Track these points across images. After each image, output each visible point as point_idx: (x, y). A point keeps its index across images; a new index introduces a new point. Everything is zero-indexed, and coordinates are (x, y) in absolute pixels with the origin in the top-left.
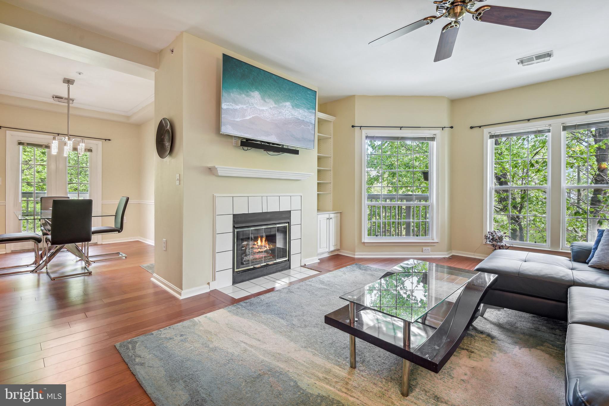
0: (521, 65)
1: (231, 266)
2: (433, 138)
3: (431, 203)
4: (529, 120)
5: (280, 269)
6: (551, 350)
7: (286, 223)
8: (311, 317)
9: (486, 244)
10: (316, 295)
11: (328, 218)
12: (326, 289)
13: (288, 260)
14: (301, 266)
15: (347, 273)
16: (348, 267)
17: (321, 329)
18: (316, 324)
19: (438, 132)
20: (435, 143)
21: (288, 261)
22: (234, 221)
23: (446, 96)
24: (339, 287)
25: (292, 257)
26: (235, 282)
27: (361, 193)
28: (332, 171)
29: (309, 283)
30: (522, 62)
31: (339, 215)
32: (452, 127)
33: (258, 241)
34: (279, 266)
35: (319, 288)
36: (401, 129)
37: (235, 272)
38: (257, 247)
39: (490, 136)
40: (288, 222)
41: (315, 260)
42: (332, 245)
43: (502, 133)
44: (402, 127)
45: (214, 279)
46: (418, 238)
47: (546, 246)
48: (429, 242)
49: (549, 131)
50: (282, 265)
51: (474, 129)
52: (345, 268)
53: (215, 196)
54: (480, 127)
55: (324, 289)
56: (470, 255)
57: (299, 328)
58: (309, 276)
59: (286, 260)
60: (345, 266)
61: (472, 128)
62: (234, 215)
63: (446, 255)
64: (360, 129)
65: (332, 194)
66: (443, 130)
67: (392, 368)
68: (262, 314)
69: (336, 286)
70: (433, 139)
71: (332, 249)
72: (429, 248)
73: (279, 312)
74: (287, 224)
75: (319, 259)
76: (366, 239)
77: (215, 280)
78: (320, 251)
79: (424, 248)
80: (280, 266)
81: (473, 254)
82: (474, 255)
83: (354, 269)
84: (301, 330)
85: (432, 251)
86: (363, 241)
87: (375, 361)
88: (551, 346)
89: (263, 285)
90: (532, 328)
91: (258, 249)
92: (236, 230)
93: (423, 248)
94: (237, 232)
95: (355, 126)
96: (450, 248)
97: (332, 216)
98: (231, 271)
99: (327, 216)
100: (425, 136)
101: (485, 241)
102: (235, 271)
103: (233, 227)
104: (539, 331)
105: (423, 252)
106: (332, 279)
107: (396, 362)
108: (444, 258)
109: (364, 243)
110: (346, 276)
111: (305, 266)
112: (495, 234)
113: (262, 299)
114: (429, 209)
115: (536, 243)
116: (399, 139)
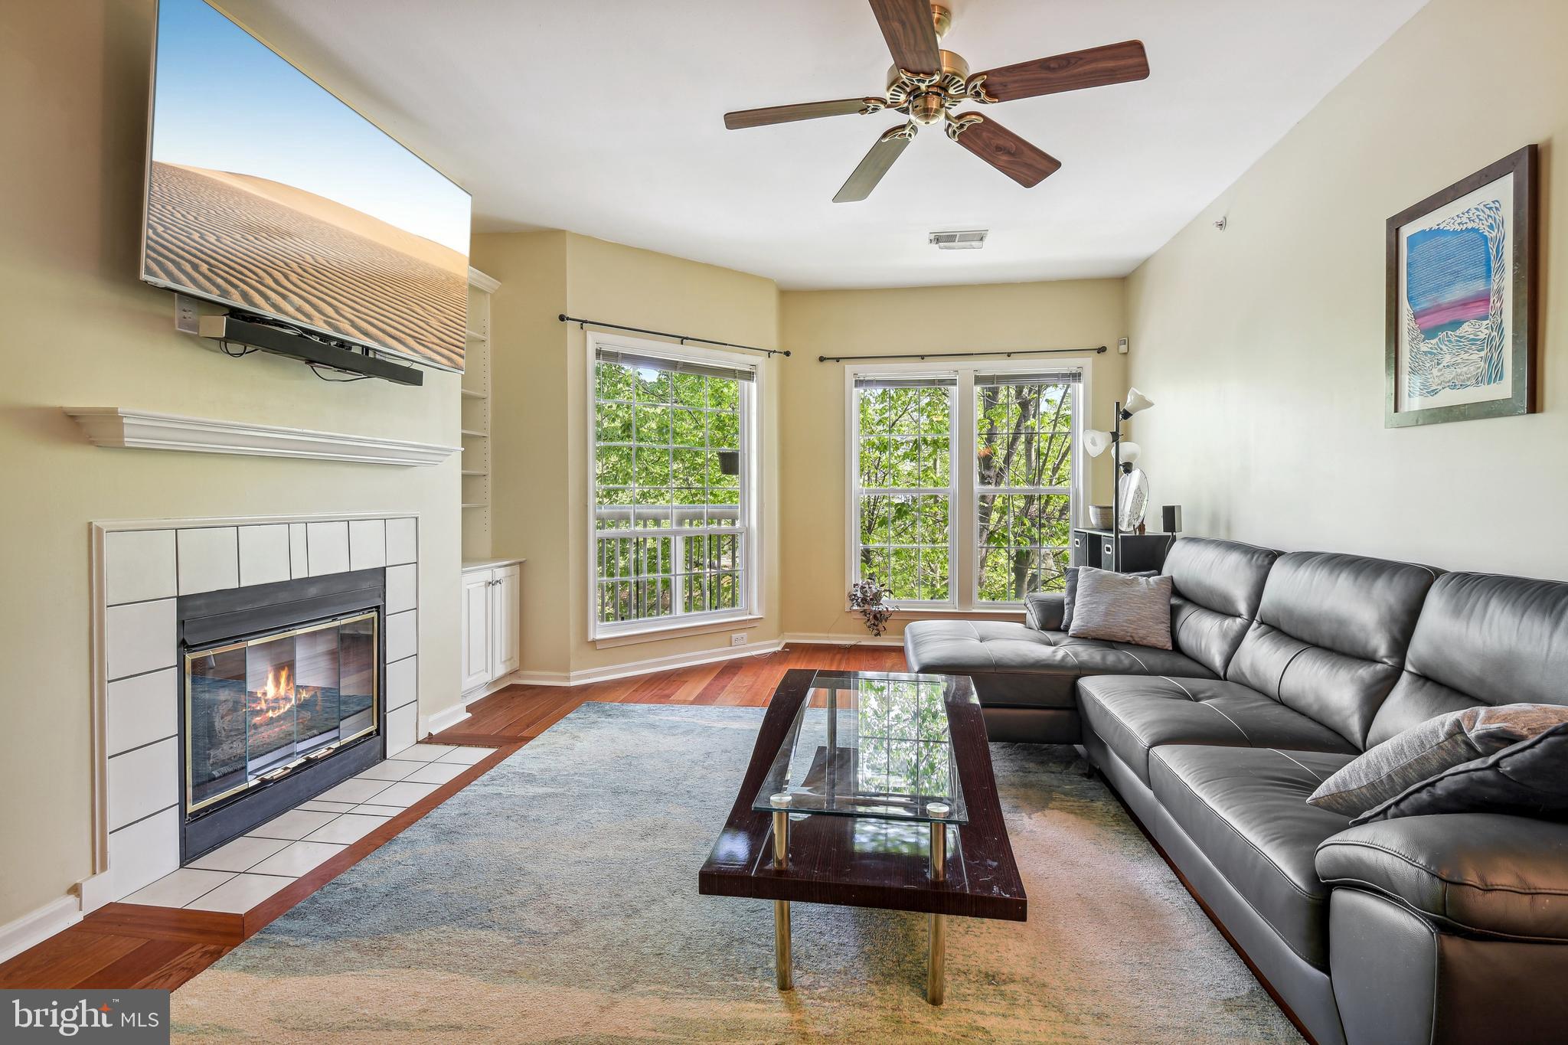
0: (935, 246)
1: (175, 798)
2: (750, 373)
3: (745, 526)
4: (923, 357)
5: (352, 767)
6: (1069, 804)
7: (369, 610)
8: (576, 893)
9: (851, 611)
10: (537, 820)
11: (490, 583)
12: (556, 795)
13: (378, 731)
14: (418, 742)
15: (581, 735)
16: (571, 715)
17: (629, 916)
18: (604, 907)
19: (759, 359)
20: (754, 385)
21: (378, 733)
22: (181, 624)
23: (775, 280)
24: (588, 781)
25: (391, 719)
26: (188, 855)
27: (587, 506)
28: (489, 441)
29: (490, 790)
30: (938, 239)
31: (517, 568)
32: (787, 354)
33: (266, 684)
34: (349, 757)
35: (534, 798)
36: (682, 344)
37: (190, 814)
38: (264, 706)
39: (856, 381)
40: (378, 608)
41: (456, 715)
42: (499, 661)
43: (878, 378)
44: (687, 338)
45: (99, 862)
46: (718, 612)
47: (950, 605)
48: (746, 620)
49: (953, 382)
50: (360, 750)
51: (827, 363)
52: (563, 721)
53: (99, 530)
54: (838, 360)
55: (549, 795)
56: (819, 638)
57: (560, 938)
58: (465, 768)
59: (370, 734)
60: (562, 716)
61: (822, 359)
62: (180, 599)
63: (775, 646)
64: (582, 328)
65: (489, 510)
66: (769, 357)
67: (866, 949)
68: (398, 935)
69: (576, 778)
70: (749, 376)
71: (500, 670)
72: (744, 634)
73: (454, 910)
74: (374, 614)
75: (469, 709)
76: (601, 631)
77: (104, 868)
78: (468, 683)
79: (734, 636)
80: (351, 758)
81: (826, 635)
82: (828, 638)
83: (591, 720)
84: (570, 939)
85: (750, 640)
86: (591, 637)
87: (821, 949)
88: (1063, 796)
89: (320, 835)
90: (1017, 771)
91: (267, 711)
92: (189, 657)
93: (731, 637)
94: (194, 663)
95: (568, 318)
96: (782, 629)
97: (500, 573)
98: (175, 812)
99: (487, 575)
100: (734, 368)
101: (848, 604)
102: (188, 812)
103: (178, 647)
104: (1030, 772)
105: (731, 646)
106: (550, 761)
107: (863, 931)
108: (775, 653)
109: (594, 642)
110: (585, 743)
111: (431, 740)
112: (870, 588)
113: (360, 885)
114: (741, 541)
115: (934, 600)
116: (679, 367)
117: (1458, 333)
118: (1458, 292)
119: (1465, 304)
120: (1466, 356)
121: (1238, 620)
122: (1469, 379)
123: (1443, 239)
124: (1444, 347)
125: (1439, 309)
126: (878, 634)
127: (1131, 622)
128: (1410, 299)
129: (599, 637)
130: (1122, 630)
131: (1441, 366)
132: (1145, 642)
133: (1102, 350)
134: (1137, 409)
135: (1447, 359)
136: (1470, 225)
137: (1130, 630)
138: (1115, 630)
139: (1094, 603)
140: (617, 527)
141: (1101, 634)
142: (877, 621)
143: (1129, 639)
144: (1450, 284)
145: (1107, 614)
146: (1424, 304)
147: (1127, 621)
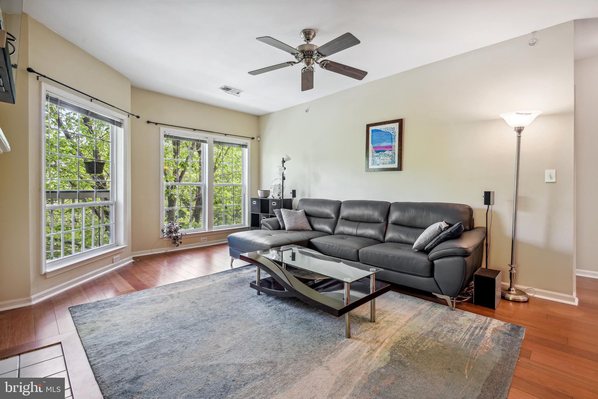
2: (120, 123)
3: (114, 201)
4: (194, 130)
9: (164, 237)
19: (125, 117)
20: (122, 130)
30: (225, 88)
32: (138, 117)
36: (91, 101)
39: (164, 135)
43: (175, 135)
46: (103, 248)
47: (203, 230)
48: (120, 249)
49: (205, 142)
51: (151, 125)
54: (156, 124)
56: (147, 253)
61: (148, 122)
63: (131, 260)
64: (39, 79)
66: (129, 117)
72: (118, 256)
76: (48, 267)
79: (115, 258)
81: (151, 250)
85: (121, 259)
86: (43, 272)
93: (113, 259)
95: (32, 71)
96: (132, 251)
100: (114, 119)
101: (161, 235)
105: (114, 262)
109: (45, 274)
112: (174, 226)
114: (112, 210)
115: (196, 229)
116: (89, 114)
117: (384, 153)
118: (384, 144)
119: (387, 147)
120: (386, 158)
121: (333, 219)
122: (387, 163)
123: (381, 132)
124: (381, 155)
125: (380, 147)
126: (178, 246)
127: (302, 224)
128: (372, 144)
129: (49, 270)
130: (300, 226)
131: (380, 159)
132: (306, 229)
133: (253, 138)
134: (287, 160)
135: (382, 158)
136: (388, 131)
137: (302, 226)
138: (298, 226)
139: (290, 219)
140: (52, 203)
141: (295, 228)
142: (175, 240)
143: (302, 229)
144: (382, 142)
145: (295, 222)
146: (376, 145)
147: (301, 223)
